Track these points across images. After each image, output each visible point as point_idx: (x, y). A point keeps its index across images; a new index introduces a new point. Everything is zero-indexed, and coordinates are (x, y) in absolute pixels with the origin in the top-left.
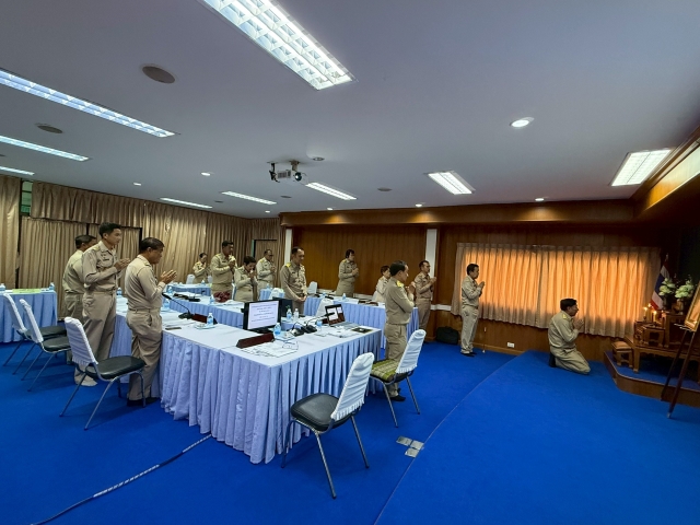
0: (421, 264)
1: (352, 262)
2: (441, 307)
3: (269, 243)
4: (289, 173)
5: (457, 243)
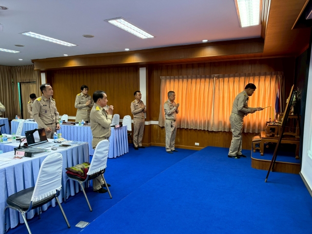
0: (135, 94)
1: (87, 95)
2: (153, 122)
3: (31, 85)
5: (161, 77)
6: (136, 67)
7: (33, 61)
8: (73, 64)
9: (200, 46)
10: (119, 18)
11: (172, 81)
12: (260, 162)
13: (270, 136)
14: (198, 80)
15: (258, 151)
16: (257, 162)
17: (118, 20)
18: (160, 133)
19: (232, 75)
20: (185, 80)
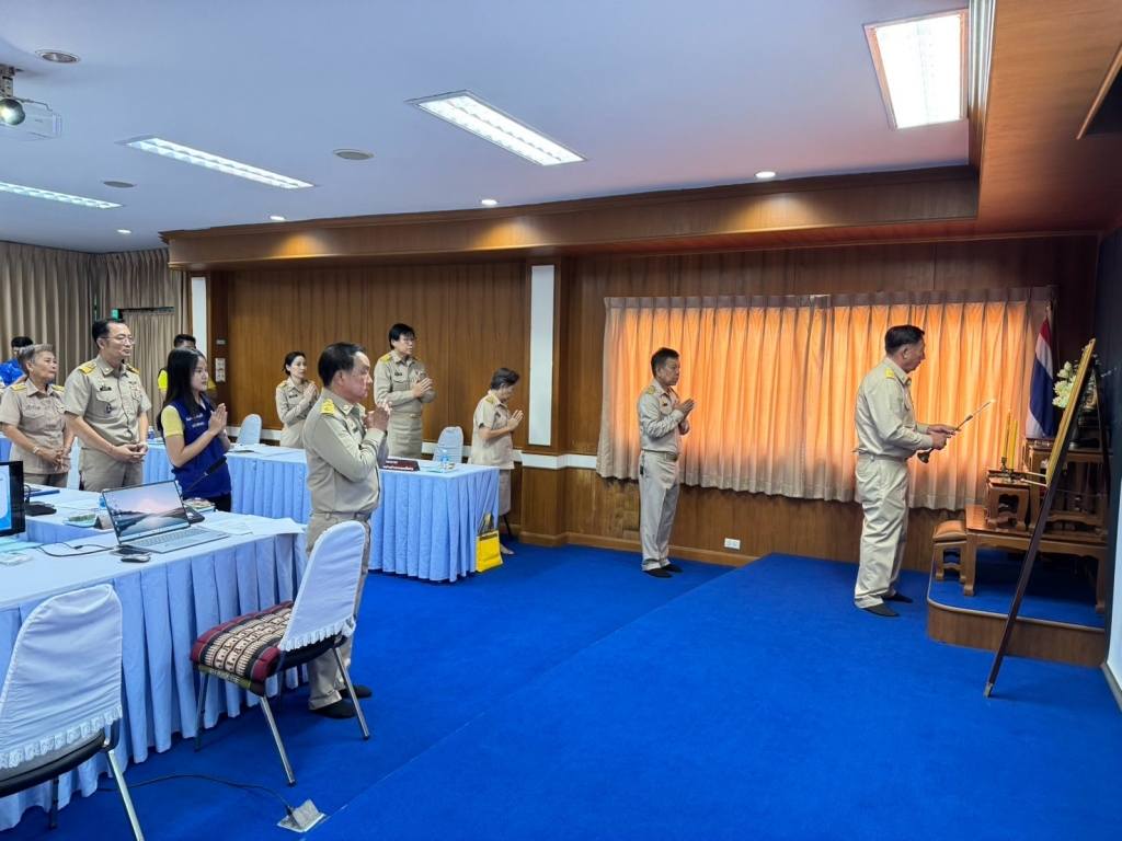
2: (574, 460)
3: (155, 319)
5: (606, 300)
6: (518, 264)
7: (167, 236)
8: (304, 248)
9: (749, 193)
10: (459, 93)
11: (646, 312)
12: (963, 618)
13: (1000, 525)
14: (740, 312)
15: (952, 575)
16: (949, 616)
17: (455, 101)
18: (599, 501)
19: (863, 296)
20: (692, 313)
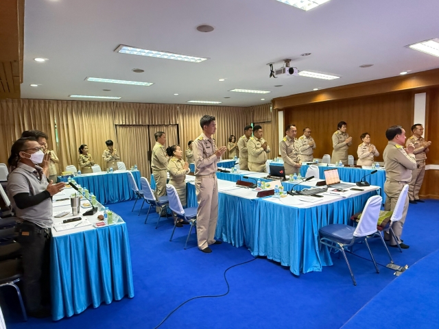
0: (413, 128)
2: (433, 167)
4: (284, 70)
8: (323, 98)
